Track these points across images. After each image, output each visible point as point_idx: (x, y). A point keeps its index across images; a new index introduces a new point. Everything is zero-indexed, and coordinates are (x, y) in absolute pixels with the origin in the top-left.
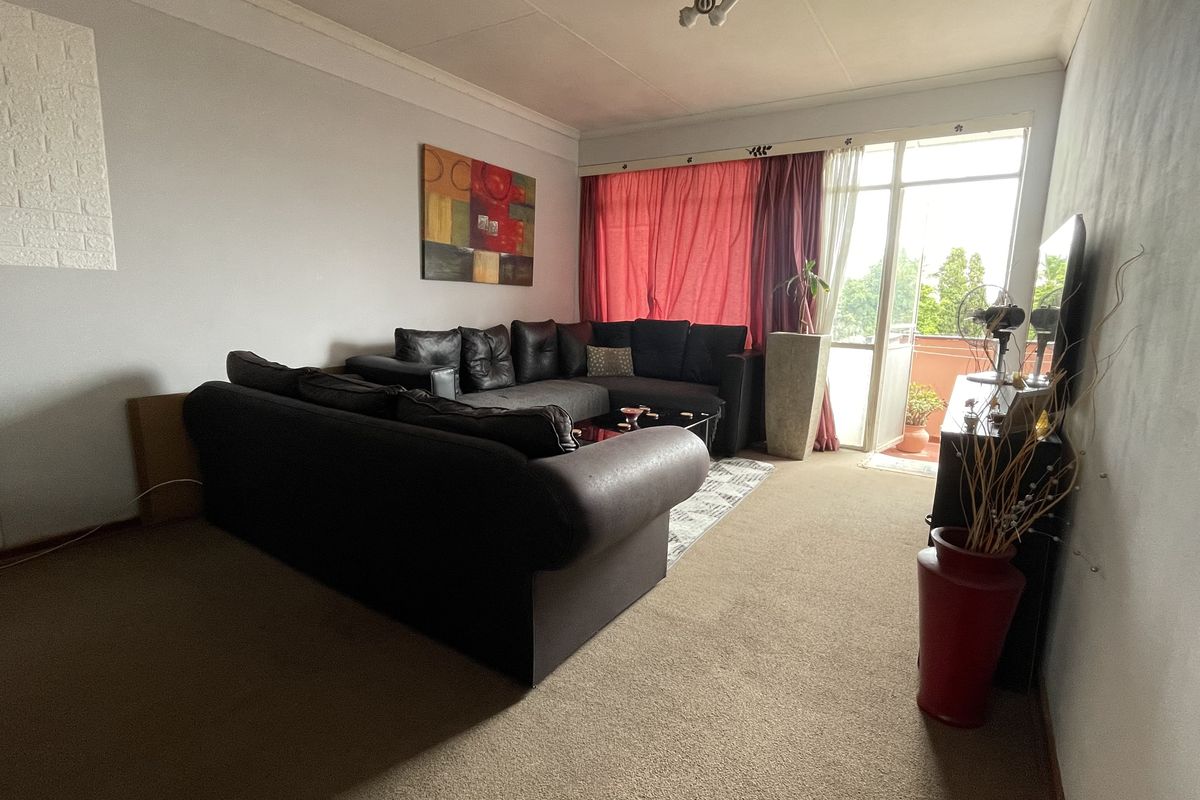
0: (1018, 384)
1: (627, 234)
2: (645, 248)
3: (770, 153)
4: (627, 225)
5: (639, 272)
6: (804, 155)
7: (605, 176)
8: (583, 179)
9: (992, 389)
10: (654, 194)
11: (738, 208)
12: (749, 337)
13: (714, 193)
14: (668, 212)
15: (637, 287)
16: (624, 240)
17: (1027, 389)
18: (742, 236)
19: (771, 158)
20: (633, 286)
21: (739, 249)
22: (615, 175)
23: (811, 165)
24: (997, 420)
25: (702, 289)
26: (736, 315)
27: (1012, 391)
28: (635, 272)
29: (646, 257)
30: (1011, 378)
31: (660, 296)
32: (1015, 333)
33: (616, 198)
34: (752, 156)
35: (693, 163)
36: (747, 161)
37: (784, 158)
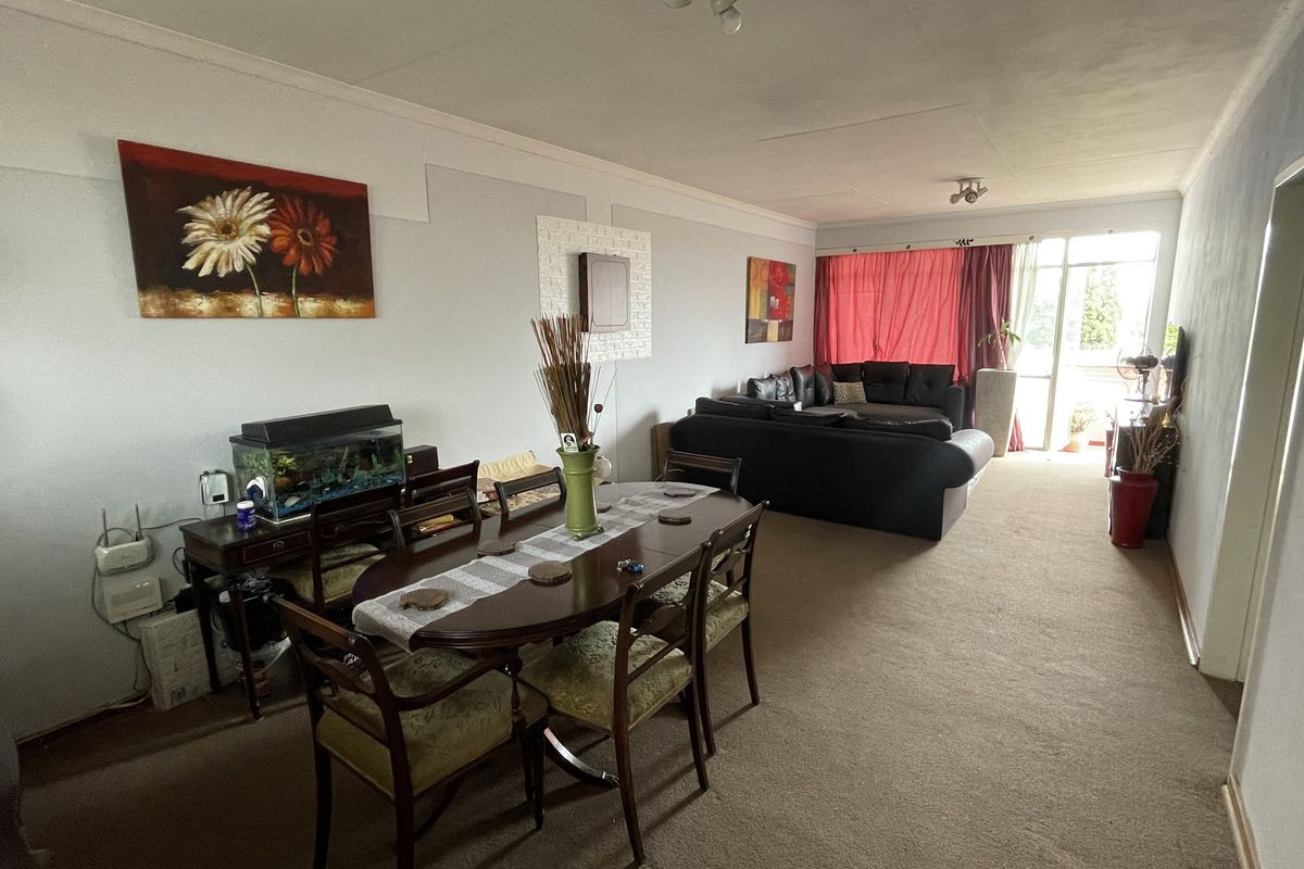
0: (1155, 401)
1: (855, 299)
2: (871, 308)
3: (971, 244)
4: (855, 292)
5: (865, 325)
6: (997, 246)
7: (837, 256)
8: (819, 259)
9: (1141, 405)
10: (878, 268)
11: (946, 280)
12: (957, 372)
13: (927, 268)
14: (891, 282)
15: (863, 336)
16: (852, 303)
17: (1161, 405)
18: (949, 301)
19: (973, 248)
20: (859, 336)
21: (946, 310)
22: (846, 256)
23: (1004, 253)
24: (1145, 419)
25: (917, 337)
26: (944, 356)
27: (1151, 406)
28: (861, 326)
29: (872, 315)
30: (1150, 398)
31: (882, 343)
32: (1153, 371)
33: (846, 271)
34: (958, 246)
35: (911, 249)
36: (953, 249)
37: (982, 248)
